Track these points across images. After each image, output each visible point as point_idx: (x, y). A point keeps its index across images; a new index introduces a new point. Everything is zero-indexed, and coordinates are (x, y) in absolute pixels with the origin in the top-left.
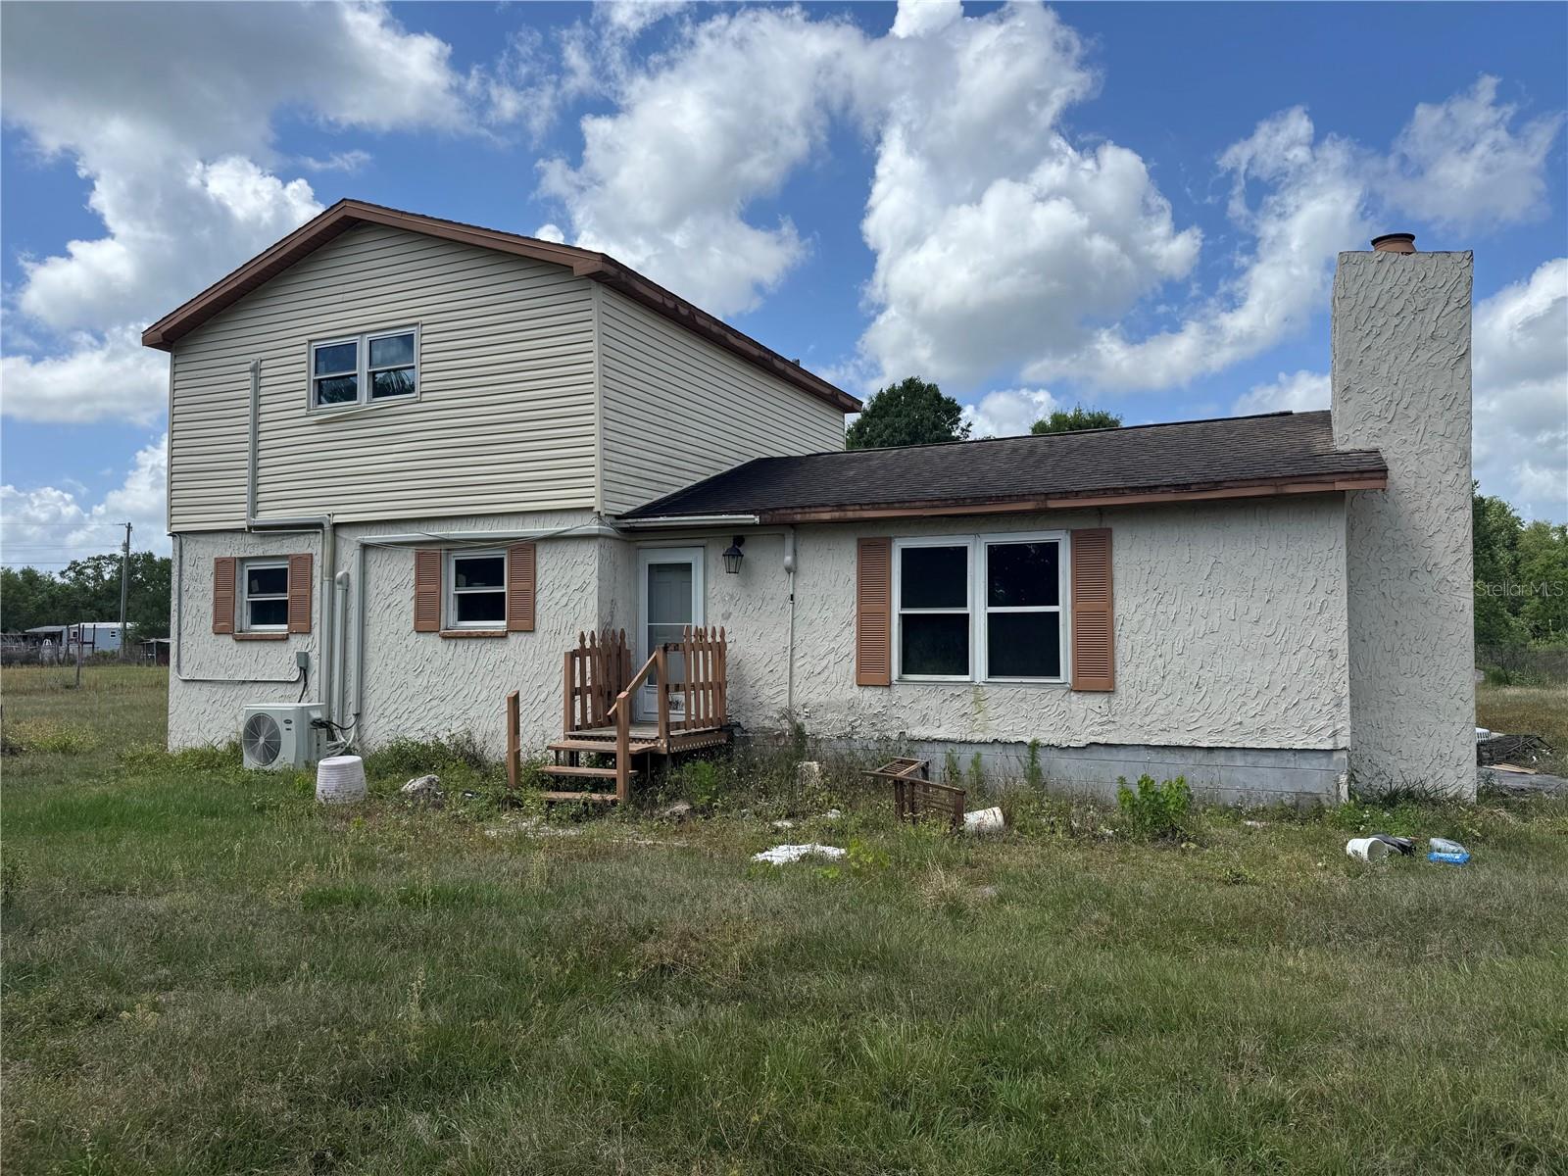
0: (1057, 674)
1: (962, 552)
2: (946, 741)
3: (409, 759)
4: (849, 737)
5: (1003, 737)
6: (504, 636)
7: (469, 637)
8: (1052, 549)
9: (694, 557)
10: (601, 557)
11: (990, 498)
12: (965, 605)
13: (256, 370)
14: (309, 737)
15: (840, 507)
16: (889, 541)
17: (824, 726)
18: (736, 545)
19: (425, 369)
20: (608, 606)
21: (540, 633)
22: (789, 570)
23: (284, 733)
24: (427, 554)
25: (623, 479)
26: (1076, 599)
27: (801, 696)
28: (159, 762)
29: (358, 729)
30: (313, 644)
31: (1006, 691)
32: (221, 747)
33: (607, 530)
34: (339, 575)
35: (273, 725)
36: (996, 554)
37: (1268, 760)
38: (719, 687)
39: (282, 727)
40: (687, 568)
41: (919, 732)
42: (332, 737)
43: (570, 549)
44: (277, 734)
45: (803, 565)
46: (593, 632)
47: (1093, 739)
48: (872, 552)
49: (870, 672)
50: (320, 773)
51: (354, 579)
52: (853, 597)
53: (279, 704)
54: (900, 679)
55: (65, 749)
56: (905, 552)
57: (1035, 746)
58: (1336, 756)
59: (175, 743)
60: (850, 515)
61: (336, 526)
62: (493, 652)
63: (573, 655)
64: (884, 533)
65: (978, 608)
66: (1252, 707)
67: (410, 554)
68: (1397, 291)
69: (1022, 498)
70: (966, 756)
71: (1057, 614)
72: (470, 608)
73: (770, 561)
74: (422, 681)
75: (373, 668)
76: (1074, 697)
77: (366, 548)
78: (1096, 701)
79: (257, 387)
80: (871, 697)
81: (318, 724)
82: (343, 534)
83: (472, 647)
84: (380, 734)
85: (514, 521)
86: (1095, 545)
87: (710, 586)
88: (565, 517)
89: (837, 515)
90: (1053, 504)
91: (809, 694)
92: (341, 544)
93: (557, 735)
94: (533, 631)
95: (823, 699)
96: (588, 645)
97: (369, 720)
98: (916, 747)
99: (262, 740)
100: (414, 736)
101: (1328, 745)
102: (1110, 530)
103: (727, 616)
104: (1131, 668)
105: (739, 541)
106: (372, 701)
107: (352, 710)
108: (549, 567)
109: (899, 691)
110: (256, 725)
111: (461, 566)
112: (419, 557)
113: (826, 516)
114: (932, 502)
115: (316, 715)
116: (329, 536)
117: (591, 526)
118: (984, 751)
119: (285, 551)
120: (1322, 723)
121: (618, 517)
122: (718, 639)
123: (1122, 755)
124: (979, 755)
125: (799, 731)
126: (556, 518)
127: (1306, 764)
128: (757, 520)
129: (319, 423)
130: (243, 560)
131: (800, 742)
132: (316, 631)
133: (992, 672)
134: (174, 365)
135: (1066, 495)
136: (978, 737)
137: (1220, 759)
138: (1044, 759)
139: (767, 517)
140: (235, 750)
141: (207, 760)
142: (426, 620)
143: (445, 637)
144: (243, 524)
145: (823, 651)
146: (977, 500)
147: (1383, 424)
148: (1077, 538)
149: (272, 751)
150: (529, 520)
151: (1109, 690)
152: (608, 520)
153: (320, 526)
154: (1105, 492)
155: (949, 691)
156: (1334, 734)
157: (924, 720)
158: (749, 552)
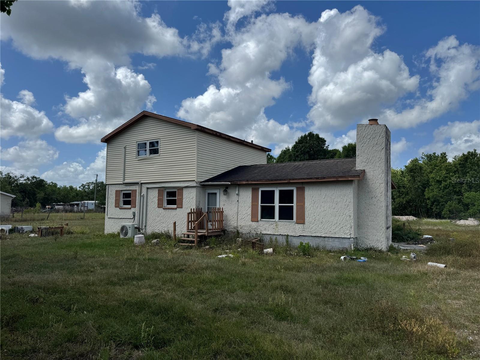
0: (293, 219)
1: (274, 191)
2: (270, 234)
3: (155, 236)
4: (249, 233)
5: (282, 234)
6: (176, 209)
7: (169, 209)
8: (293, 190)
9: (217, 191)
10: (197, 191)
11: (278, 180)
12: (274, 203)
13: (125, 148)
14: (134, 231)
15: (247, 181)
16: (259, 188)
17: (244, 231)
18: (226, 190)
19: (161, 147)
20: (198, 202)
21: (183, 208)
22: (237, 195)
23: (129, 230)
24: (161, 190)
25: (202, 173)
26: (297, 203)
27: (239, 224)
28: (103, 236)
29: (145, 229)
30: (136, 210)
31: (282, 223)
32: (116, 233)
33: (198, 185)
34: (142, 194)
35: (127, 228)
36: (281, 192)
37: (337, 240)
38: (221, 221)
39: (128, 228)
40: (216, 194)
41: (263, 232)
42: (139, 231)
43: (190, 189)
44: (127, 230)
45: (240, 194)
46: (194, 208)
47: (300, 234)
48: (255, 191)
49: (254, 218)
50: (135, 238)
51: (145, 196)
52: (251, 201)
53: (128, 223)
54: (260, 220)
55: (83, 233)
56: (262, 191)
57: (288, 236)
58: (351, 239)
59: (106, 232)
60: (249, 183)
61: (142, 183)
62: (173, 212)
63: (189, 214)
64: (257, 187)
65: (277, 204)
66: (333, 228)
67: (157, 190)
68: (369, 133)
69: (285, 180)
70: (274, 238)
71: (293, 206)
72: (170, 202)
73: (234, 193)
74: (159, 219)
75: (149, 216)
76: (297, 225)
77: (148, 188)
78: (301, 226)
79: (125, 152)
80: (254, 224)
81: (136, 228)
82: (143, 185)
83: (167, 212)
84: (149, 231)
85: (179, 183)
86: (301, 190)
87: (221, 198)
88: (189, 182)
89: (247, 182)
90: (291, 181)
91: (241, 223)
92: (142, 187)
93: (185, 231)
94: (182, 208)
95: (244, 224)
96: (193, 211)
97: (147, 227)
98: (263, 236)
99: (124, 231)
100: (157, 231)
101: (349, 237)
102: (304, 187)
103: (224, 205)
104: (308, 218)
105: (227, 188)
106: (148, 223)
107: (144, 225)
108: (185, 192)
109: (260, 223)
110: (123, 228)
111: (168, 193)
112: (159, 190)
113: (244, 183)
114: (269, 180)
115: (136, 226)
116: (140, 186)
117: (194, 184)
118: (278, 237)
119: (131, 189)
120: (348, 232)
121: (201, 182)
122: (221, 210)
123: (306, 238)
124: (276, 238)
125: (238, 232)
126: (187, 182)
127: (344, 241)
128: (230, 183)
129: (138, 160)
130: (122, 191)
131: (238, 234)
132: (137, 207)
133: (280, 218)
134: (107, 146)
135: (293, 179)
136: (276, 233)
137: (326, 239)
138: (290, 238)
139: (232, 183)
140: (119, 233)
141: (113, 236)
142: (160, 205)
143: (164, 209)
144: (122, 183)
145: (244, 213)
146: (275, 180)
147: (366, 164)
148: (298, 189)
149: (126, 234)
150: (182, 183)
151: (304, 223)
152: (198, 183)
153: (138, 183)
154: (302, 179)
155: (271, 223)
156: (350, 234)
157: (265, 229)
158: (229, 191)
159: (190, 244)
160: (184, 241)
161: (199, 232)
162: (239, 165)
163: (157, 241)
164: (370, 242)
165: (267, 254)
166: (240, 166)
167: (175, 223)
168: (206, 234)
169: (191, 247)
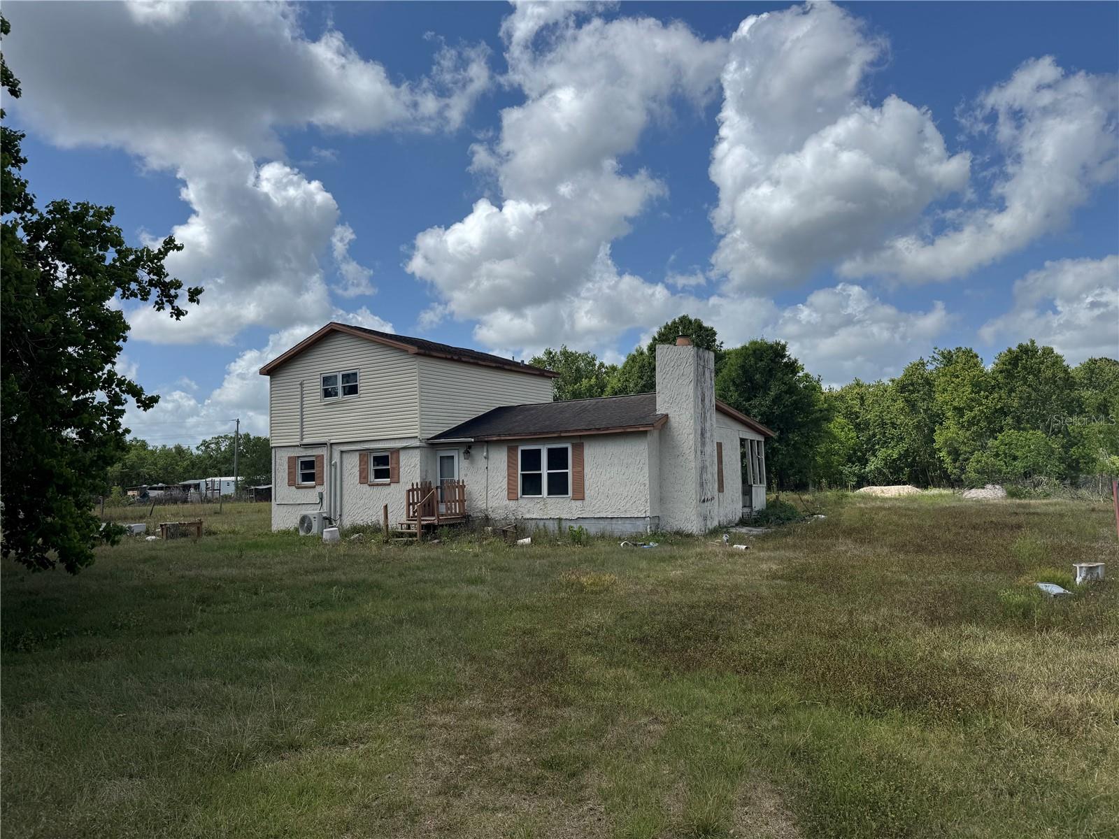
0: (567, 494)
1: (539, 451)
2: (536, 519)
3: (355, 529)
4: (505, 519)
5: (552, 517)
6: (389, 485)
7: (378, 485)
8: (567, 449)
9: (454, 453)
10: (421, 455)
11: (544, 433)
12: (540, 470)
13: (301, 384)
14: (323, 523)
15: (499, 435)
16: (517, 447)
17: (496, 515)
18: (468, 450)
19: (362, 384)
20: (424, 472)
21: (401, 483)
22: (485, 458)
23: (313, 521)
24: (363, 454)
25: (430, 424)
26: (573, 467)
27: (490, 505)
28: (269, 534)
29: (341, 520)
30: (324, 489)
31: (553, 500)
32: (291, 529)
33: (424, 444)
34: (333, 462)
35: (310, 519)
36: (550, 451)
37: (628, 521)
38: (462, 501)
39: (313, 519)
40: (453, 457)
41: (528, 516)
42: (331, 523)
43: (411, 451)
44: (311, 523)
45: (491, 456)
46: (417, 483)
47: (579, 516)
48: (512, 451)
49: (512, 496)
50: (324, 533)
51: (338, 464)
52: (506, 467)
53: (312, 512)
54: (521, 497)
55: (233, 532)
56: (523, 451)
57: (560, 519)
58: (646, 519)
59: (274, 528)
60: (503, 438)
61: (332, 444)
62: (386, 490)
63: (409, 491)
64: (514, 444)
65: (544, 471)
66: (623, 503)
67: (357, 454)
68: (672, 358)
69: (554, 433)
70: (541, 524)
71: (567, 473)
72: (379, 474)
73: (480, 454)
74: (362, 501)
75: (345, 497)
76: (573, 501)
77: (342, 452)
78: (579, 503)
79: (302, 391)
80: (512, 504)
81: (325, 518)
82: (334, 447)
83: (375, 490)
84: (347, 522)
85: (392, 442)
86: (579, 448)
87: (460, 464)
88: (409, 440)
89: (498, 438)
90: (563, 435)
91: (493, 503)
92: (333, 451)
93: (404, 519)
94: (399, 482)
95: (497, 505)
96: (415, 487)
97: (344, 517)
98: (526, 521)
99: (306, 525)
100: (361, 523)
101: (644, 516)
102: (583, 443)
103: (466, 475)
104: (589, 491)
105: (470, 447)
106: (345, 510)
107: (338, 513)
108: (403, 457)
109: (520, 501)
110: (304, 519)
111: (375, 459)
112: (360, 455)
113: (495, 439)
114: (531, 434)
115: (325, 515)
116: (329, 448)
117: (417, 443)
118: (547, 522)
119: (314, 454)
120: (642, 508)
121: (428, 439)
122: (461, 484)
123: (587, 521)
124: (545, 523)
125: (486, 516)
126: (406, 440)
127: (639, 523)
128: (473, 440)
129: (325, 405)
130: (298, 457)
131: (487, 520)
132: (325, 484)
133: (549, 494)
134: (271, 381)
135: (566, 432)
136: (545, 517)
137: (614, 521)
138: (564, 524)
139: (476, 440)
140: (297, 530)
141: (286, 533)
142: (363, 479)
143: (369, 485)
144: (298, 444)
145: (497, 487)
146: (540, 433)
147: (669, 405)
148: (574, 446)
149: (309, 529)
150: (397, 441)
151: (583, 499)
152: (424, 441)
153: (326, 444)
154: (577, 430)
155: (536, 501)
156: (645, 512)
157: (529, 511)
158: (473, 452)
159: (410, 539)
160: (401, 535)
161: (423, 520)
162: (498, 406)
163: (360, 535)
164: (676, 523)
165: (522, 546)
166: (500, 408)
167: (386, 507)
168: (436, 522)
169: (412, 543)
